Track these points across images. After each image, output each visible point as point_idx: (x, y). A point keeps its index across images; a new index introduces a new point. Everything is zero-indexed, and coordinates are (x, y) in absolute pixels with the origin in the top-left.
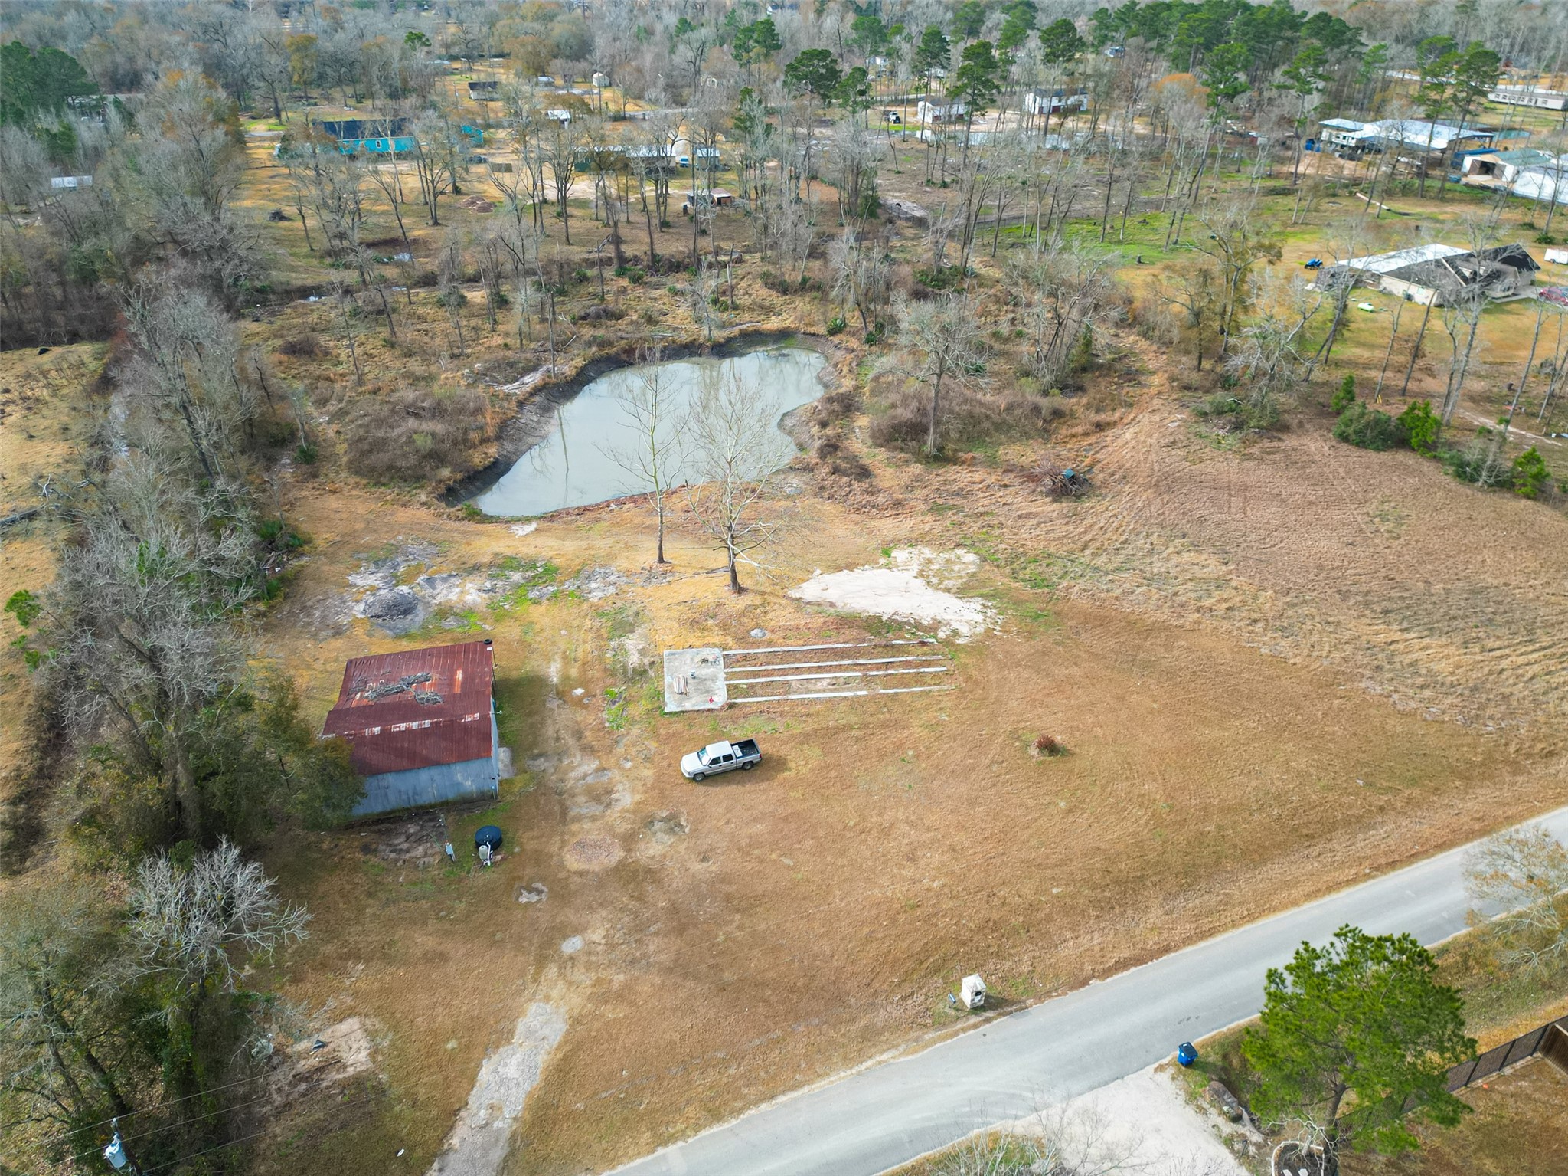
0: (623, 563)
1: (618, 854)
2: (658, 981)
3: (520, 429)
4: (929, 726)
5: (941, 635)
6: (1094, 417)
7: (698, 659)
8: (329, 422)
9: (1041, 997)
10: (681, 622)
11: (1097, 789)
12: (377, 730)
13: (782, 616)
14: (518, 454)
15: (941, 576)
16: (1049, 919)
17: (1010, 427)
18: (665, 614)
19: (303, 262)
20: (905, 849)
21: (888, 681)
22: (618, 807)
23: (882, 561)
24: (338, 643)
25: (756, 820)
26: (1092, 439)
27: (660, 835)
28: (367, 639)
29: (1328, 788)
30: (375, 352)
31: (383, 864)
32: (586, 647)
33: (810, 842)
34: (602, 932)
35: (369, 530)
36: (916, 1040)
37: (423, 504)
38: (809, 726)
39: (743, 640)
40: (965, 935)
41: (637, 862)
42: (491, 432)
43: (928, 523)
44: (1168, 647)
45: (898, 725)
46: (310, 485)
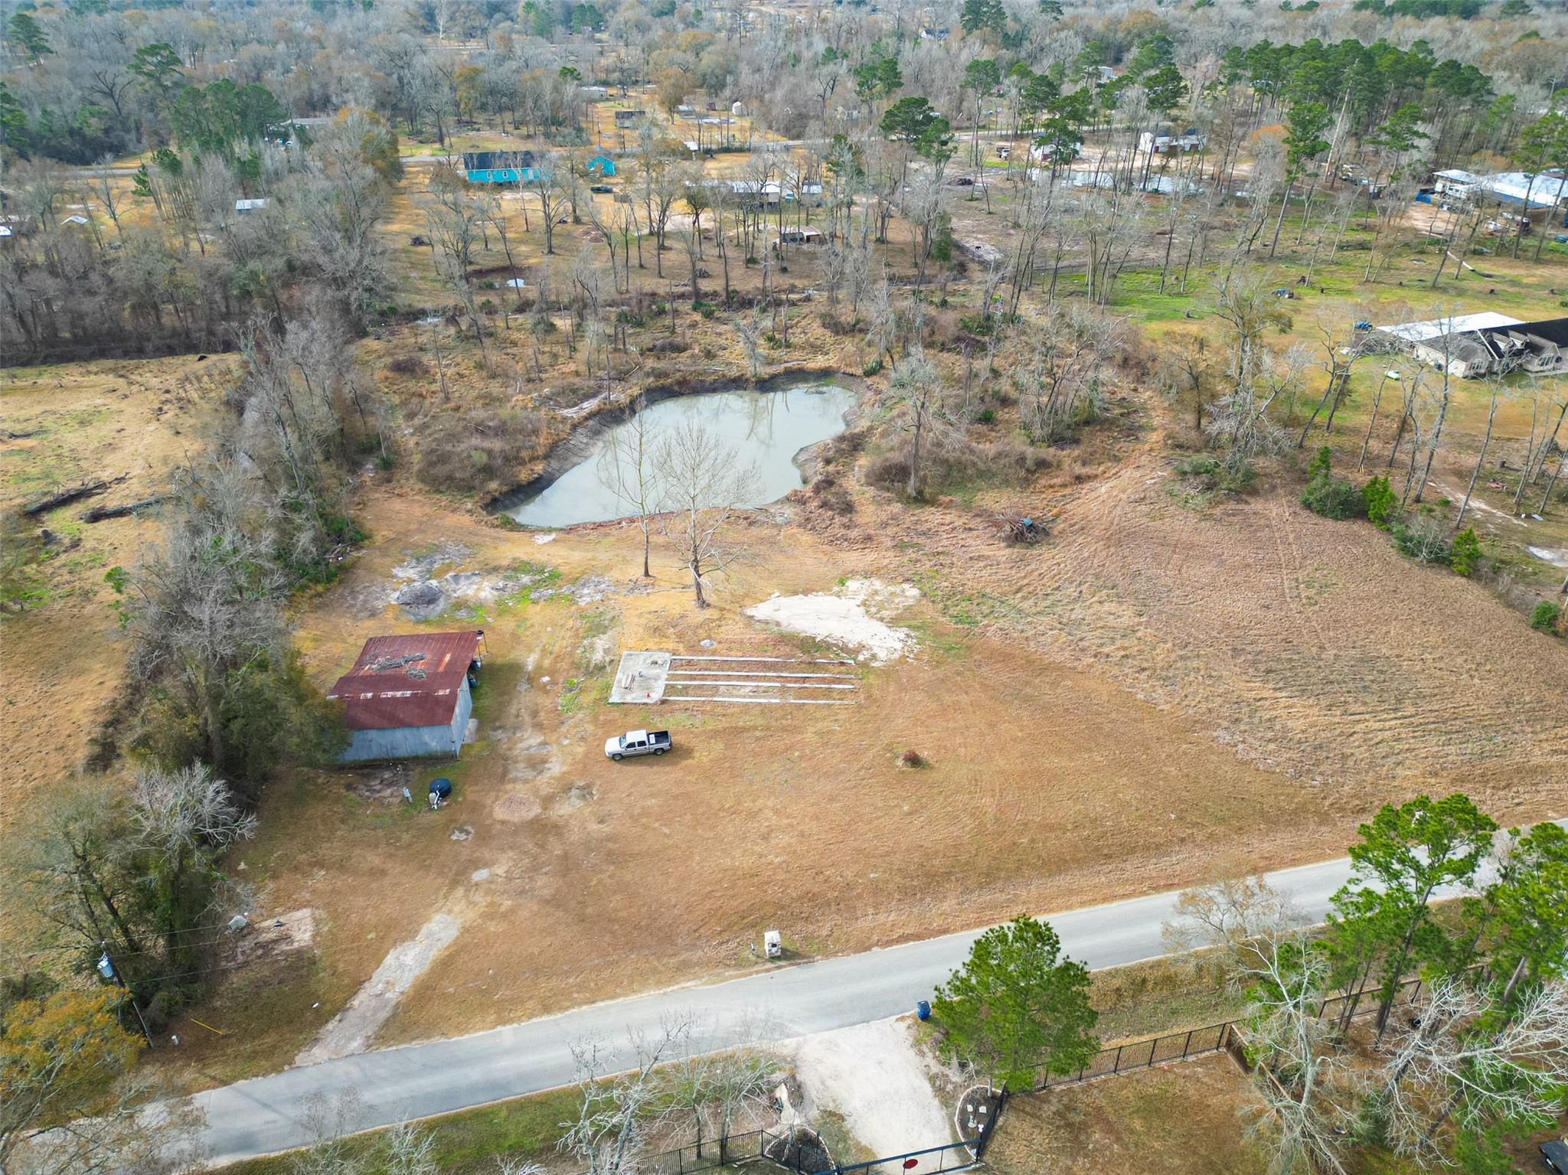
0: (616, 574)
1: (536, 810)
2: (535, 908)
3: (568, 450)
4: (820, 734)
5: (861, 658)
6: (1079, 470)
7: (649, 661)
8: (412, 435)
9: (827, 955)
10: (646, 628)
11: (941, 798)
12: (370, 695)
13: (733, 630)
14: (562, 471)
15: (881, 607)
16: (859, 896)
17: (994, 475)
18: (636, 620)
19: (428, 286)
20: (764, 830)
21: (801, 693)
22: (547, 775)
23: (836, 589)
24: (370, 624)
25: (652, 796)
26: (1068, 491)
27: (573, 799)
28: (393, 622)
29: (1142, 818)
30: (466, 372)
31: (359, 799)
32: (562, 643)
33: (689, 817)
34: (505, 868)
35: (419, 531)
36: (718, 975)
37: (469, 511)
38: (724, 723)
39: (693, 648)
40: (786, 901)
41: (548, 818)
42: (541, 451)
43: (889, 558)
44: (1054, 684)
45: (794, 730)
46: (383, 489)
